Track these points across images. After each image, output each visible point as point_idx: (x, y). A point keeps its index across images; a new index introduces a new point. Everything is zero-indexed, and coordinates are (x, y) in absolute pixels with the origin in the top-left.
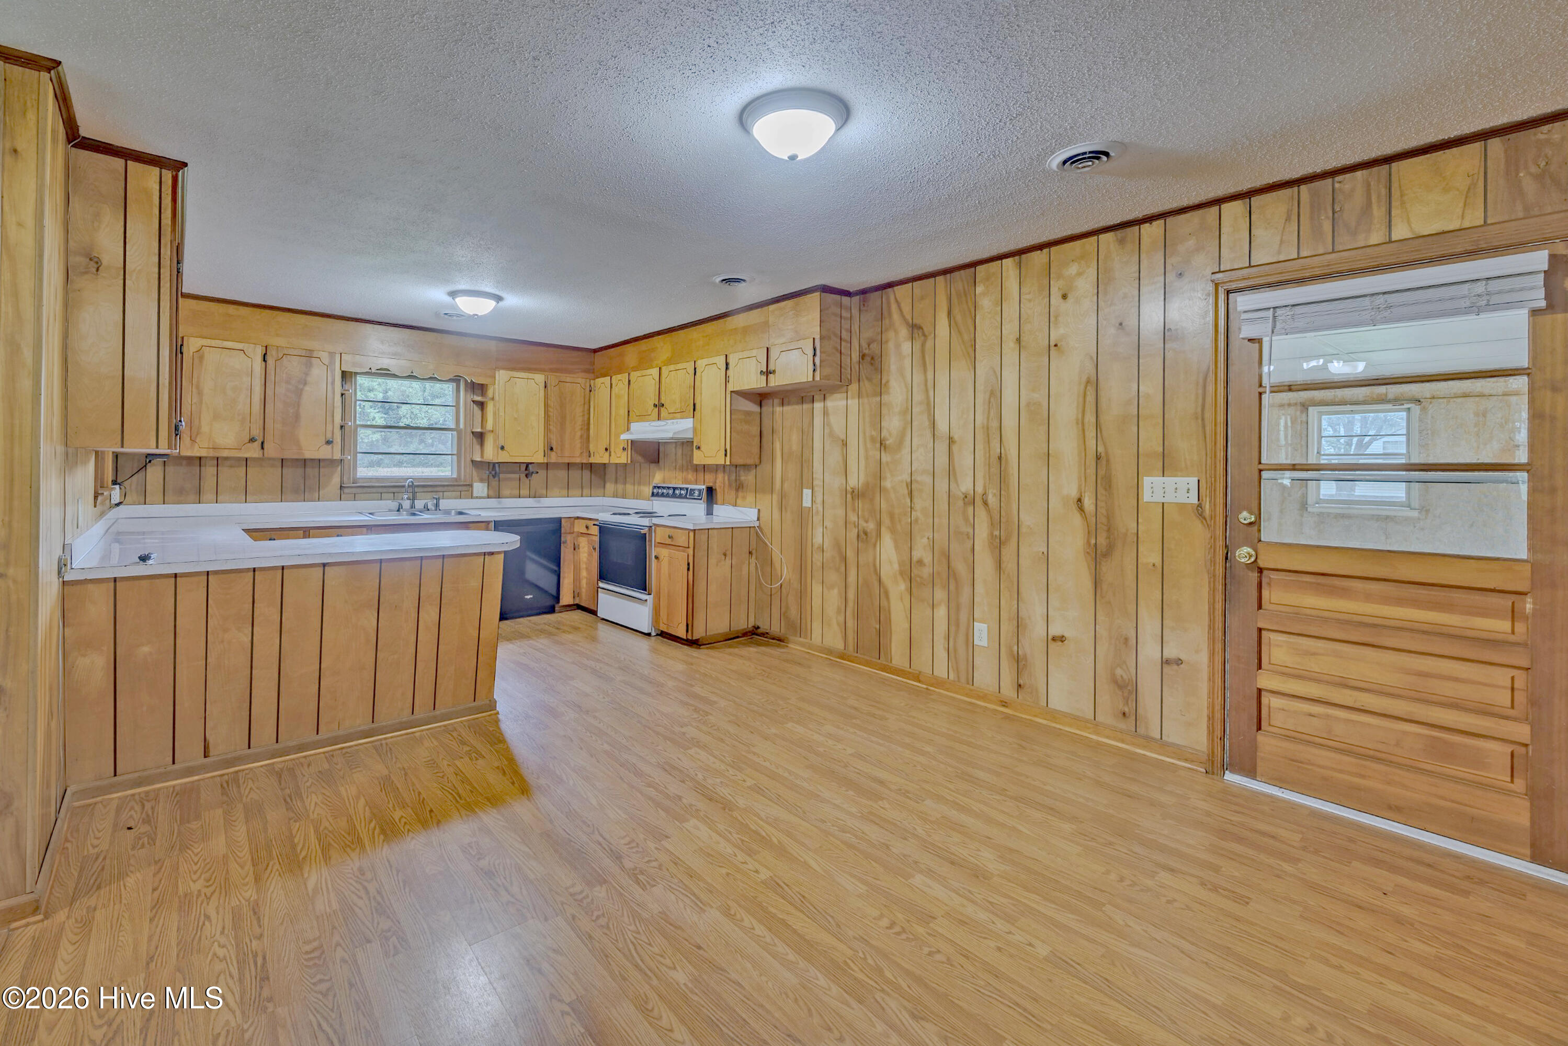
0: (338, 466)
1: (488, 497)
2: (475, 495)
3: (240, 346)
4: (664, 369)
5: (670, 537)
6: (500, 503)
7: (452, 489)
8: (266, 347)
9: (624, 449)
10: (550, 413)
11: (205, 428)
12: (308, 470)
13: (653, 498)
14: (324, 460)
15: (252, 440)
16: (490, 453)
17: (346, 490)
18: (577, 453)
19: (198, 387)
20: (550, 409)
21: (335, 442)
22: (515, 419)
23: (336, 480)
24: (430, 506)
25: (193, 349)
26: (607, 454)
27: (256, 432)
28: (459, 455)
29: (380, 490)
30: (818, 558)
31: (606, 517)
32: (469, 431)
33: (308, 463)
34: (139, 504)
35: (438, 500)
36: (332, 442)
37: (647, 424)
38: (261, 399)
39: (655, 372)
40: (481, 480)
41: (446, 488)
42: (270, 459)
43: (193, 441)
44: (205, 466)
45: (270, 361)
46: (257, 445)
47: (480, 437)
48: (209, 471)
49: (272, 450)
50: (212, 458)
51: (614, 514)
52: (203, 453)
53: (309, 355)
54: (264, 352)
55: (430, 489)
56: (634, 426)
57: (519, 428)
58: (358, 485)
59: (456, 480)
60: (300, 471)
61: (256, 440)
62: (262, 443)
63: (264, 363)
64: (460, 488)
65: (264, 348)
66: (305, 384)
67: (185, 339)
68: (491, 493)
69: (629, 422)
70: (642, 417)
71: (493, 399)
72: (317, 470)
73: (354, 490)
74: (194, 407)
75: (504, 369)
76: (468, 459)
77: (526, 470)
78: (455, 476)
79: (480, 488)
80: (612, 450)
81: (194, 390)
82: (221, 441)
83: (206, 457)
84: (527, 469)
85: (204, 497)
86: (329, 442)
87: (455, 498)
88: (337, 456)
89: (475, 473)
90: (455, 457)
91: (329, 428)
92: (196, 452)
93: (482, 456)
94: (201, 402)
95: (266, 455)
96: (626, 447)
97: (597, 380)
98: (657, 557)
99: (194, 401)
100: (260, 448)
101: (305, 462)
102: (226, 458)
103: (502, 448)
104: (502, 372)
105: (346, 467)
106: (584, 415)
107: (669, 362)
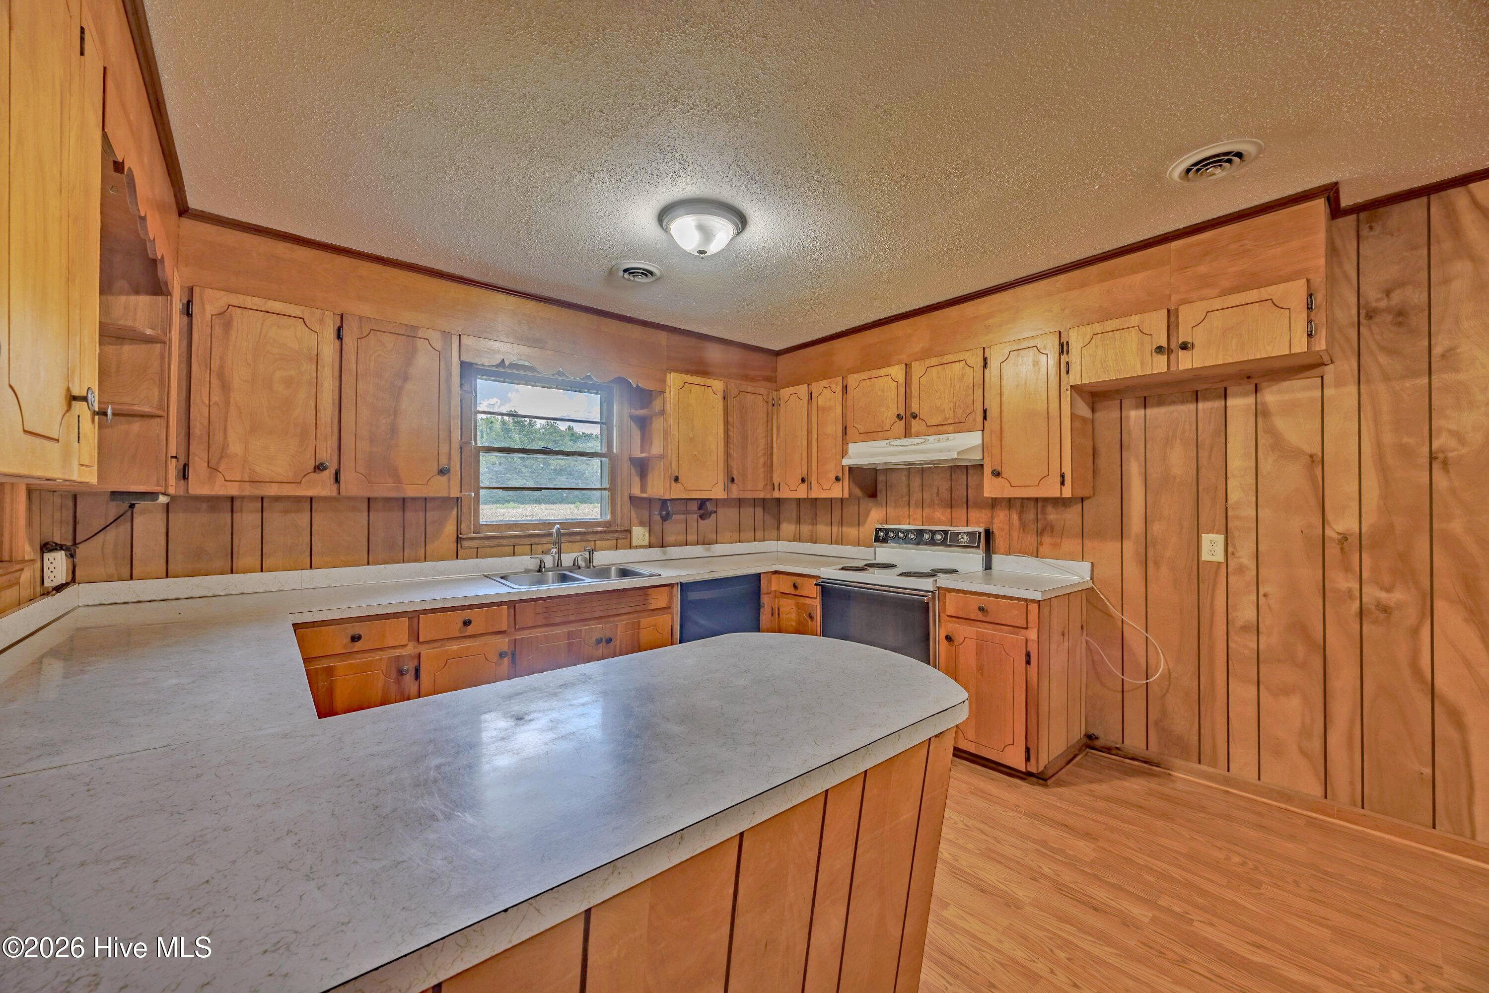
0: (452, 508)
1: (650, 546)
2: (634, 544)
3: (297, 311)
4: (915, 366)
5: (981, 609)
6: (664, 553)
7: (603, 536)
8: (342, 316)
9: (837, 479)
10: (730, 433)
11: (235, 448)
12: (409, 515)
13: (876, 544)
14: (434, 499)
15: (320, 468)
16: (657, 488)
17: (466, 544)
18: (761, 485)
19: (221, 376)
20: (730, 427)
21: (452, 471)
22: (691, 440)
23: (450, 529)
24: (582, 563)
25: (210, 309)
26: (805, 486)
27: (327, 454)
28: (613, 489)
29: (512, 541)
30: (1245, 644)
31: (830, 572)
32: (626, 458)
33: (408, 504)
34: (120, 579)
35: (591, 553)
36: (449, 470)
37: (884, 443)
38: (333, 400)
39: (897, 372)
40: (642, 524)
41: (598, 536)
42: (350, 498)
43: (213, 469)
44: (241, 511)
45: (348, 339)
46: (328, 475)
47: (642, 468)
48: (248, 519)
49: (352, 485)
50: (252, 498)
51: (843, 569)
52: (233, 490)
53: (411, 333)
54: (339, 324)
55: (578, 538)
56: (852, 448)
57: (695, 453)
58: (482, 535)
59: (608, 524)
60: (397, 515)
61: (325, 468)
62: (337, 474)
63: (337, 342)
64: (616, 535)
65: (339, 318)
66: (406, 379)
67: (196, 291)
68: (653, 541)
69: (845, 443)
70: (870, 435)
71: (663, 412)
72: (421, 514)
73: (476, 543)
74: (214, 410)
75: (677, 370)
76: (626, 498)
77: (700, 509)
78: (607, 518)
79: (640, 534)
80: (814, 479)
81: (215, 382)
82: (263, 470)
83: (243, 498)
84: (704, 508)
85: (239, 563)
86: (442, 472)
87: (610, 549)
88: (455, 493)
89: (633, 514)
90: (607, 494)
91: (444, 449)
92: (221, 489)
93: (643, 489)
94: (227, 403)
95: (343, 493)
96: (840, 475)
97: (783, 391)
98: (949, 638)
99: (215, 399)
100: (332, 480)
101: (403, 503)
102: (277, 499)
103: (676, 479)
104: (674, 375)
105: (464, 510)
106: (767, 436)
107: (925, 354)
